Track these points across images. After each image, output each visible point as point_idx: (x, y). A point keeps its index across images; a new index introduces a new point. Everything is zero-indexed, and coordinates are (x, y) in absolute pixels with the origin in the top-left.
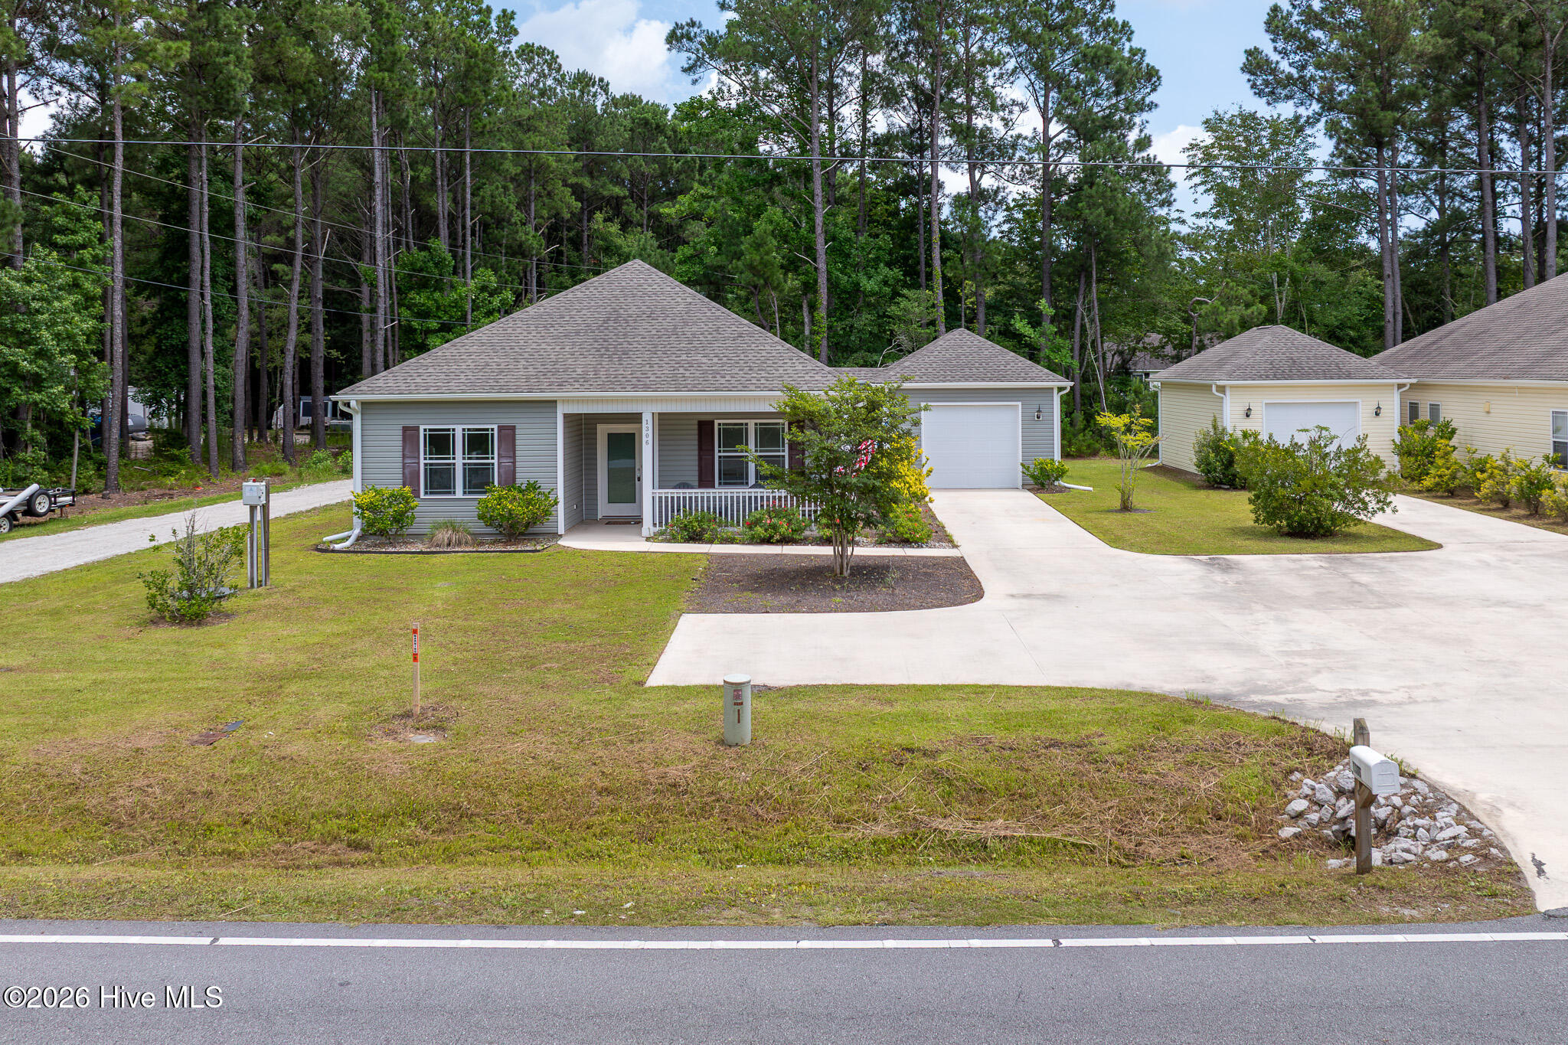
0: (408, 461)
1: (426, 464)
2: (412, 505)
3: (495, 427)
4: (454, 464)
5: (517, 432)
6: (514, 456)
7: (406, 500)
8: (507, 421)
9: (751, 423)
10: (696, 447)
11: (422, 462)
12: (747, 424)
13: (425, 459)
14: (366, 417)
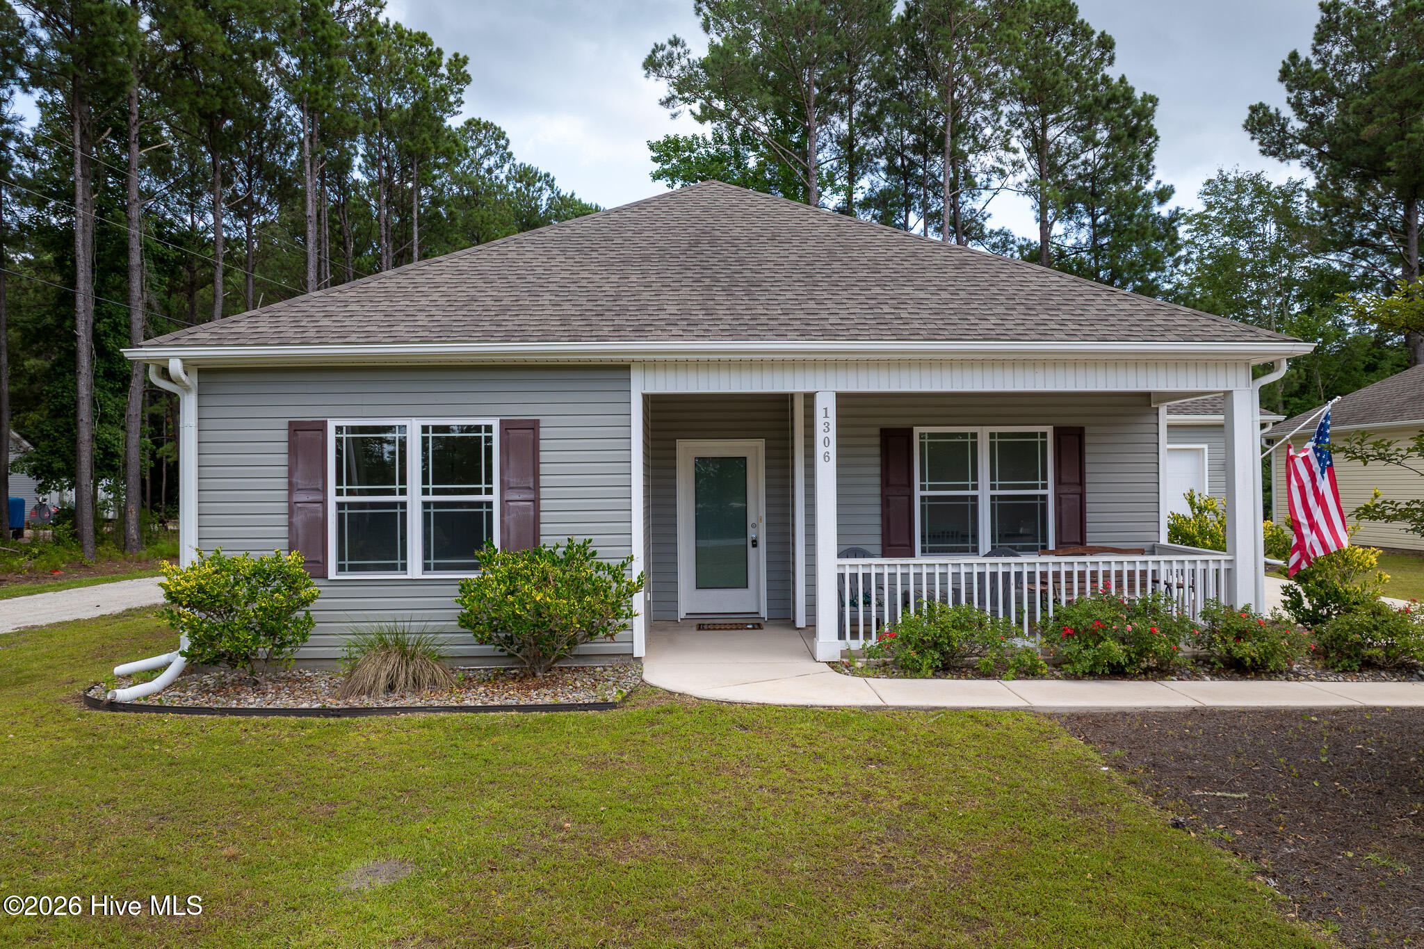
0: (301, 497)
1: (340, 506)
2: (303, 594)
3: (495, 423)
4: (404, 505)
5: (543, 432)
6: (536, 488)
7: (291, 582)
8: (520, 410)
9: (984, 435)
10: (878, 480)
11: (332, 499)
12: (974, 435)
13: (339, 493)
14: (208, 401)
